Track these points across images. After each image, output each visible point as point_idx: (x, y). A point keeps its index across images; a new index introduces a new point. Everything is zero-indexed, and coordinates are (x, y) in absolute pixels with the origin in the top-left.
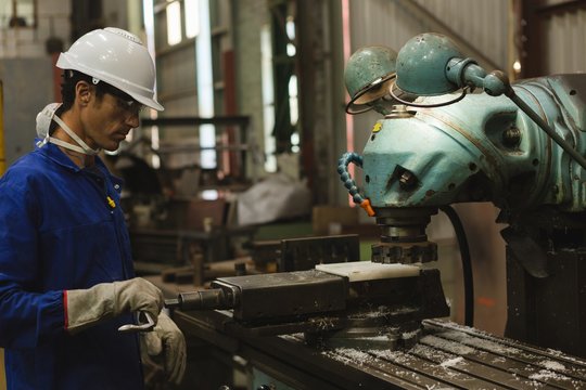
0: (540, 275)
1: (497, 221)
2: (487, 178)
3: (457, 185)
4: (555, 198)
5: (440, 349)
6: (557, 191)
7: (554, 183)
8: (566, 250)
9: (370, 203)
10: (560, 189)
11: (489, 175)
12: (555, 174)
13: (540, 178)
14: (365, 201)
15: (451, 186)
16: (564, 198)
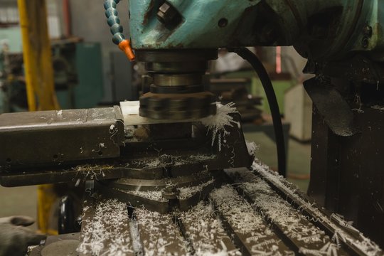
0: (344, 133)
1: (305, 71)
2: (273, 11)
3: (230, 21)
4: (366, 42)
5: (222, 218)
6: (370, 33)
7: (366, 23)
8: (376, 107)
9: (130, 45)
10: (375, 31)
11: (275, 8)
12: (369, 12)
13: (348, 16)
14: (124, 41)
15: (223, 22)
16: (378, 42)
